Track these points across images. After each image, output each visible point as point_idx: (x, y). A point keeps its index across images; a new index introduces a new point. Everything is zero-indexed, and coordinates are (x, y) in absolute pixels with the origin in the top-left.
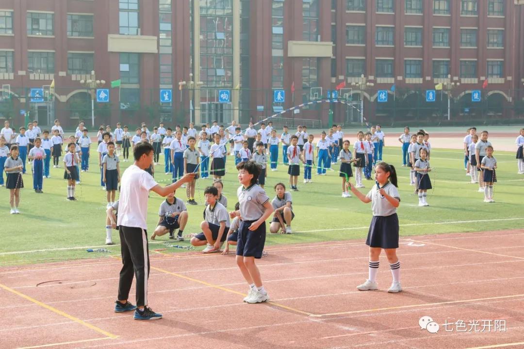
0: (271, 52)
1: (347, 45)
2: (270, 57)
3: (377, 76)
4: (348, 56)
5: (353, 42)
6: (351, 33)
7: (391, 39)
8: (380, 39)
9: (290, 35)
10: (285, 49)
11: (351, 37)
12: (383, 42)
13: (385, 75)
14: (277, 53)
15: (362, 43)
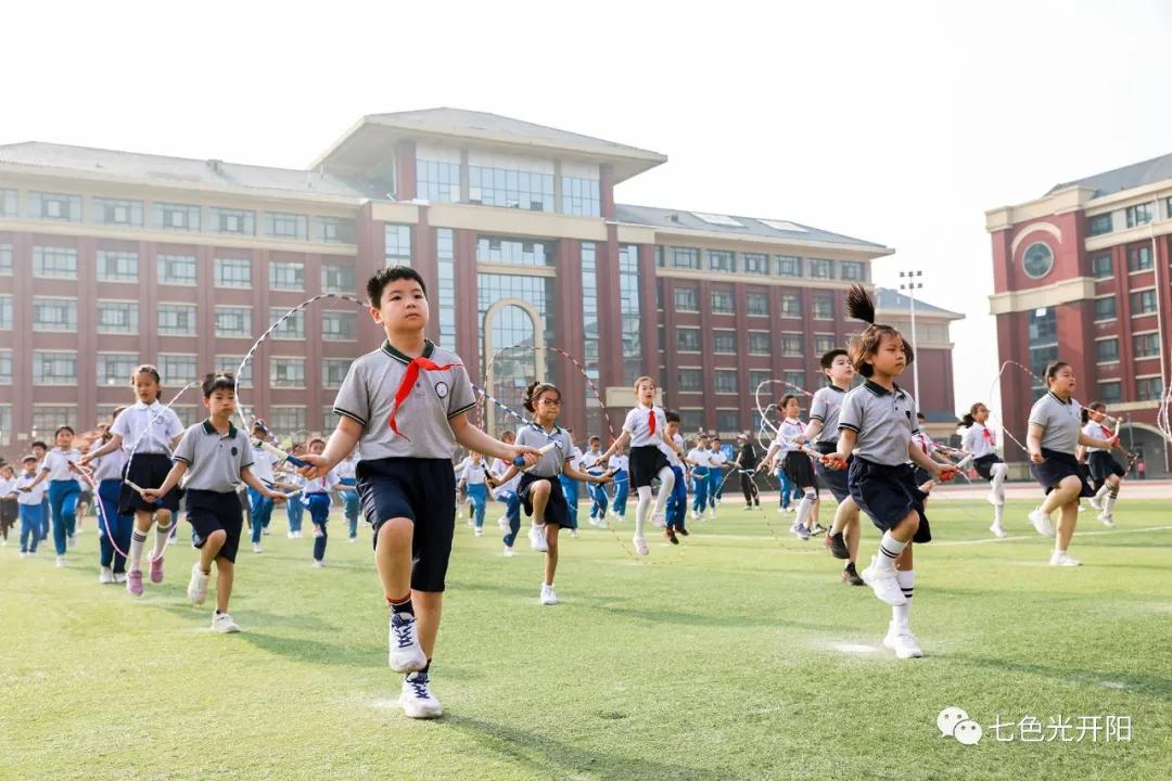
0: (584, 403)
1: (681, 393)
2: (584, 410)
3: (718, 431)
4: (683, 405)
5: (687, 389)
6: (684, 378)
7: (734, 385)
8: (720, 384)
9: (608, 379)
10: (602, 398)
11: (685, 384)
12: (724, 388)
13: (728, 429)
14: (592, 402)
15: (699, 390)
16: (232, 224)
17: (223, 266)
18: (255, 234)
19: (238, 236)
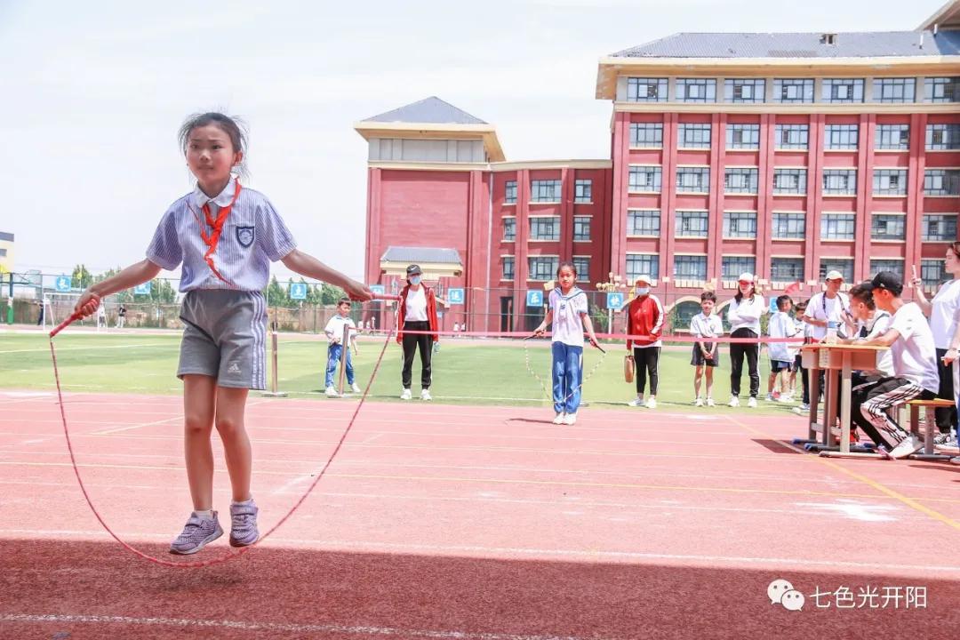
16: (843, 92)
17: (832, 131)
18: (863, 101)
19: (848, 102)
